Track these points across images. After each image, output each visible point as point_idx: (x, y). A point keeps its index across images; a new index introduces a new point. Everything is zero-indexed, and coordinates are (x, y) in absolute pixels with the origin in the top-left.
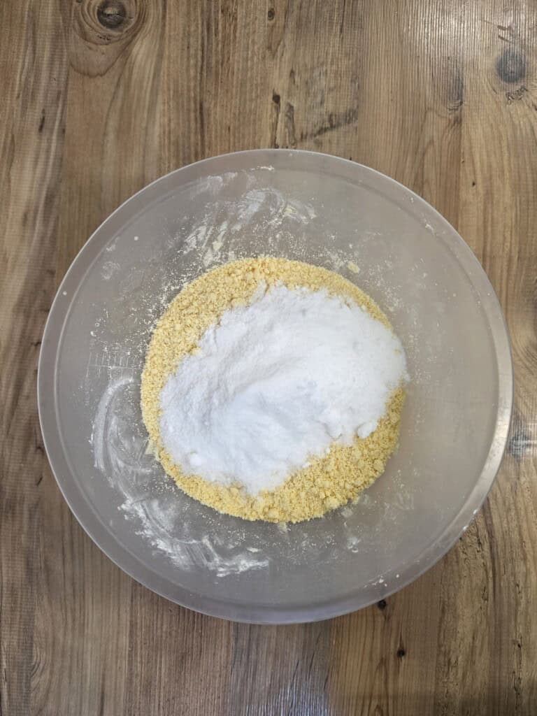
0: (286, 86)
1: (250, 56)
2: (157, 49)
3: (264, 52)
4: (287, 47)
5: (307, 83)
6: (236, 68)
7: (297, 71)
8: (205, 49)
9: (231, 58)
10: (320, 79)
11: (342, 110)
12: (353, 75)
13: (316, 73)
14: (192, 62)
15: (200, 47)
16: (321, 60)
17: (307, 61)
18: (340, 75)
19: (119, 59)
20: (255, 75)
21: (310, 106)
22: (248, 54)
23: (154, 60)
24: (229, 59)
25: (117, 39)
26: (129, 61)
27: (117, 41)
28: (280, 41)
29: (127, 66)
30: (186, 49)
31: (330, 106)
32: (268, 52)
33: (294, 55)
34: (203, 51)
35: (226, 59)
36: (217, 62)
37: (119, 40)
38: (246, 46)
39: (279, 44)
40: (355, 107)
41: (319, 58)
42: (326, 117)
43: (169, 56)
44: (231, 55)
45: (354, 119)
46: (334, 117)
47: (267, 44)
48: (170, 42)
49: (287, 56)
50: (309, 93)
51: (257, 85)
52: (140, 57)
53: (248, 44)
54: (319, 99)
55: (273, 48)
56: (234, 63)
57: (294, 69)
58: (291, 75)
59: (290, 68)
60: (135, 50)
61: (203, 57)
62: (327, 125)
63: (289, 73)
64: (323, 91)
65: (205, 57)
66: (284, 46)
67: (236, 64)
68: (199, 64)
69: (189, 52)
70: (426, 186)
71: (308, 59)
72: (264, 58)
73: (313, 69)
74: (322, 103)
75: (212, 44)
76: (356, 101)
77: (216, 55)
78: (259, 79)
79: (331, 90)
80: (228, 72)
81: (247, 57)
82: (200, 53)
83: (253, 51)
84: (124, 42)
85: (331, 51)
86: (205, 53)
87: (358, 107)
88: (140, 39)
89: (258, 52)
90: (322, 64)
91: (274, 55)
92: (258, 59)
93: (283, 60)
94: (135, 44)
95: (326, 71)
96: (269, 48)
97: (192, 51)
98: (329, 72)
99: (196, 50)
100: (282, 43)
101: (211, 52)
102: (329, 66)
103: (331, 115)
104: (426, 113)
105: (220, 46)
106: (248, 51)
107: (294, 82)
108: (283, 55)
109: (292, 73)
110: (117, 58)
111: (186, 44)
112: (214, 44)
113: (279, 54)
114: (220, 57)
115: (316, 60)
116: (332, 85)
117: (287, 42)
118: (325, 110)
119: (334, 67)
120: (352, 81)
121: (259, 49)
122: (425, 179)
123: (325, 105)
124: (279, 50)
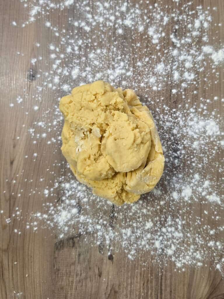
0: (104, 266)
1: (129, 287)
2: (192, 290)
3: (119, 289)
4: (104, 293)
5: (90, 268)
6: (139, 278)
7: (97, 276)
8: (159, 291)
9: (142, 285)
10: (81, 271)
11: (66, 249)
12: (58, 274)
13: (84, 275)
14: (168, 282)
15: (163, 292)
16: (80, 284)
17: (90, 284)
18: (67, 274)
19: (218, 283)
20: (126, 274)
21: (88, 252)
22: (131, 288)
23: (194, 284)
24: (143, 285)
25: (219, 297)
26: (211, 282)
27: (219, 295)
28: (108, 297)
29: (212, 278)
30: (173, 291)
31: (74, 253)
32: (117, 289)
33: (99, 288)
34: (161, 289)
35: (145, 284)
36: (151, 282)
37: (218, 296)
38: (132, 293)
39: (109, 295)
40: (56, 252)
41: (82, 286)
42: (76, 245)
43: (184, 285)
44: (142, 287)
45: (58, 244)
46: (71, 245)
47: (118, 295)
48: (184, 295)
49: (104, 287)
50: (89, 261)
51: (124, 266)
52: (204, 285)
53: (130, 294)
54: (82, 257)
55: (113, 292)
56: (140, 282)
57: (99, 278)
58: (101, 273)
59: (101, 279)
60: (207, 289)
61: (161, 285)
62: (76, 240)
63: (102, 275)
64: (79, 263)
65: (159, 285)
66: (105, 294)
67: (139, 281)
68: (163, 281)
69: (171, 289)
70: (8, 197)
71: (89, 285)
72: (119, 285)
73: (86, 278)
74: (79, 255)
75: (155, 294)
76: (56, 256)
77: (152, 287)
78: (123, 271)
79: (74, 264)
80: (144, 275)
81: (131, 286)
82: (163, 288)
83: (127, 290)
84: (214, 295)
85: (74, 290)
86: (159, 288)
87: (55, 253)
88: (204, 297)
89: (123, 289)
90: (80, 281)
91: (113, 288)
92: (123, 285)
93: (106, 284)
94: (207, 293)
95: (77, 277)
96: (116, 292)
97: (168, 289)
98: (75, 276)
99: (166, 290)
100: (107, 296)
101: (155, 289)
102: (75, 280)
103: (73, 246)
104: (8, 248)
105: (149, 293)
106: (131, 290)
107: (99, 269)
108: (107, 288)
109: (100, 275)
110: (219, 283)
111: (172, 294)
112: (153, 294)
113: (109, 288)
114: (149, 285)
115: (84, 284)
116: (73, 267)
117: (104, 296)
118: (78, 250)
119: (71, 279)
120: (59, 270)
121: (123, 292)
122: (9, 202)
123: (77, 254)
124: (109, 291)
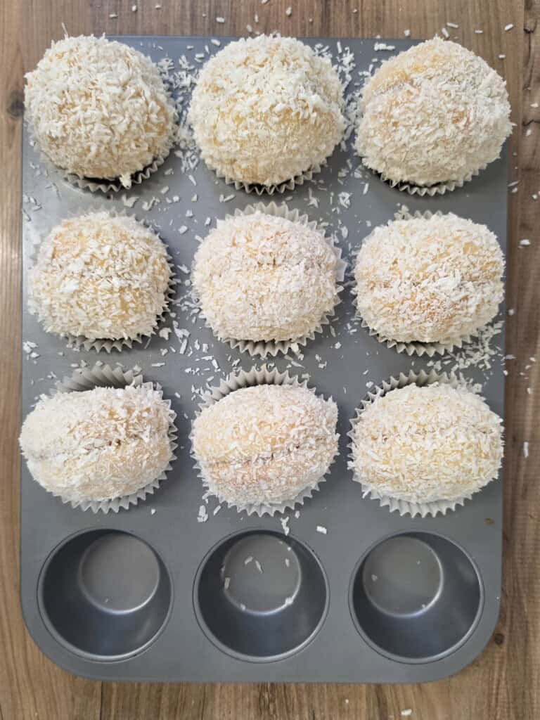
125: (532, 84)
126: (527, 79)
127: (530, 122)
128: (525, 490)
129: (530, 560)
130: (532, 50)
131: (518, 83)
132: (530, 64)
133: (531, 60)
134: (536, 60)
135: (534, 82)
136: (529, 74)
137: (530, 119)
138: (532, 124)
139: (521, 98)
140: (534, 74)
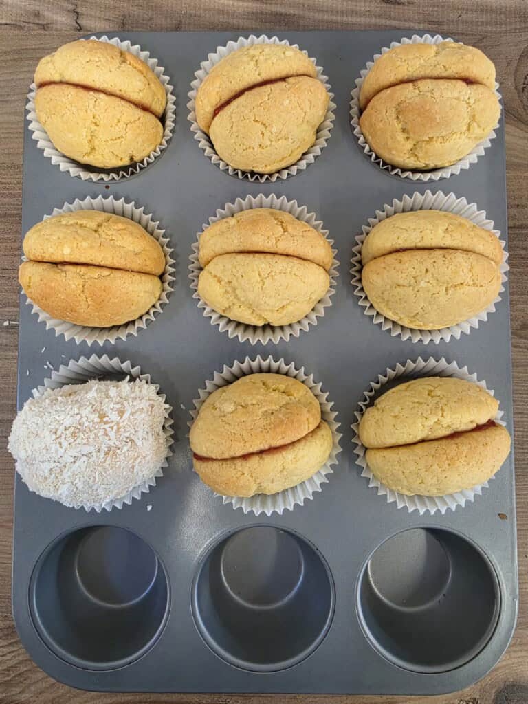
125: (41, 22)
126: (36, 27)
127: (78, 24)
128: (434, 22)
129: (502, 16)
130: (8, 22)
131: (40, 35)
132: (23, 24)
133: (18, 24)
134: (18, 19)
135: (39, 20)
136: (31, 25)
137: (74, 24)
138: (79, 22)
139: (55, 33)
140: (31, 21)
